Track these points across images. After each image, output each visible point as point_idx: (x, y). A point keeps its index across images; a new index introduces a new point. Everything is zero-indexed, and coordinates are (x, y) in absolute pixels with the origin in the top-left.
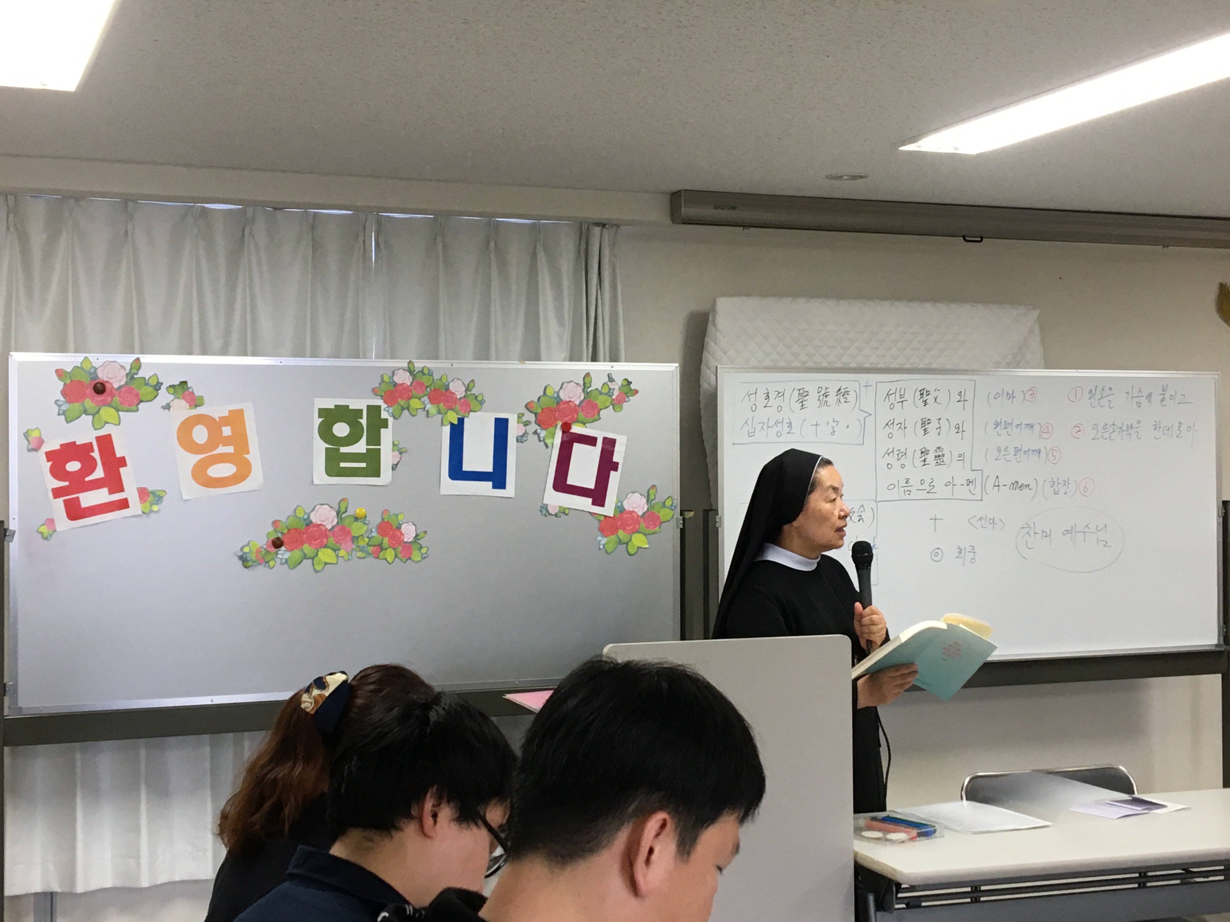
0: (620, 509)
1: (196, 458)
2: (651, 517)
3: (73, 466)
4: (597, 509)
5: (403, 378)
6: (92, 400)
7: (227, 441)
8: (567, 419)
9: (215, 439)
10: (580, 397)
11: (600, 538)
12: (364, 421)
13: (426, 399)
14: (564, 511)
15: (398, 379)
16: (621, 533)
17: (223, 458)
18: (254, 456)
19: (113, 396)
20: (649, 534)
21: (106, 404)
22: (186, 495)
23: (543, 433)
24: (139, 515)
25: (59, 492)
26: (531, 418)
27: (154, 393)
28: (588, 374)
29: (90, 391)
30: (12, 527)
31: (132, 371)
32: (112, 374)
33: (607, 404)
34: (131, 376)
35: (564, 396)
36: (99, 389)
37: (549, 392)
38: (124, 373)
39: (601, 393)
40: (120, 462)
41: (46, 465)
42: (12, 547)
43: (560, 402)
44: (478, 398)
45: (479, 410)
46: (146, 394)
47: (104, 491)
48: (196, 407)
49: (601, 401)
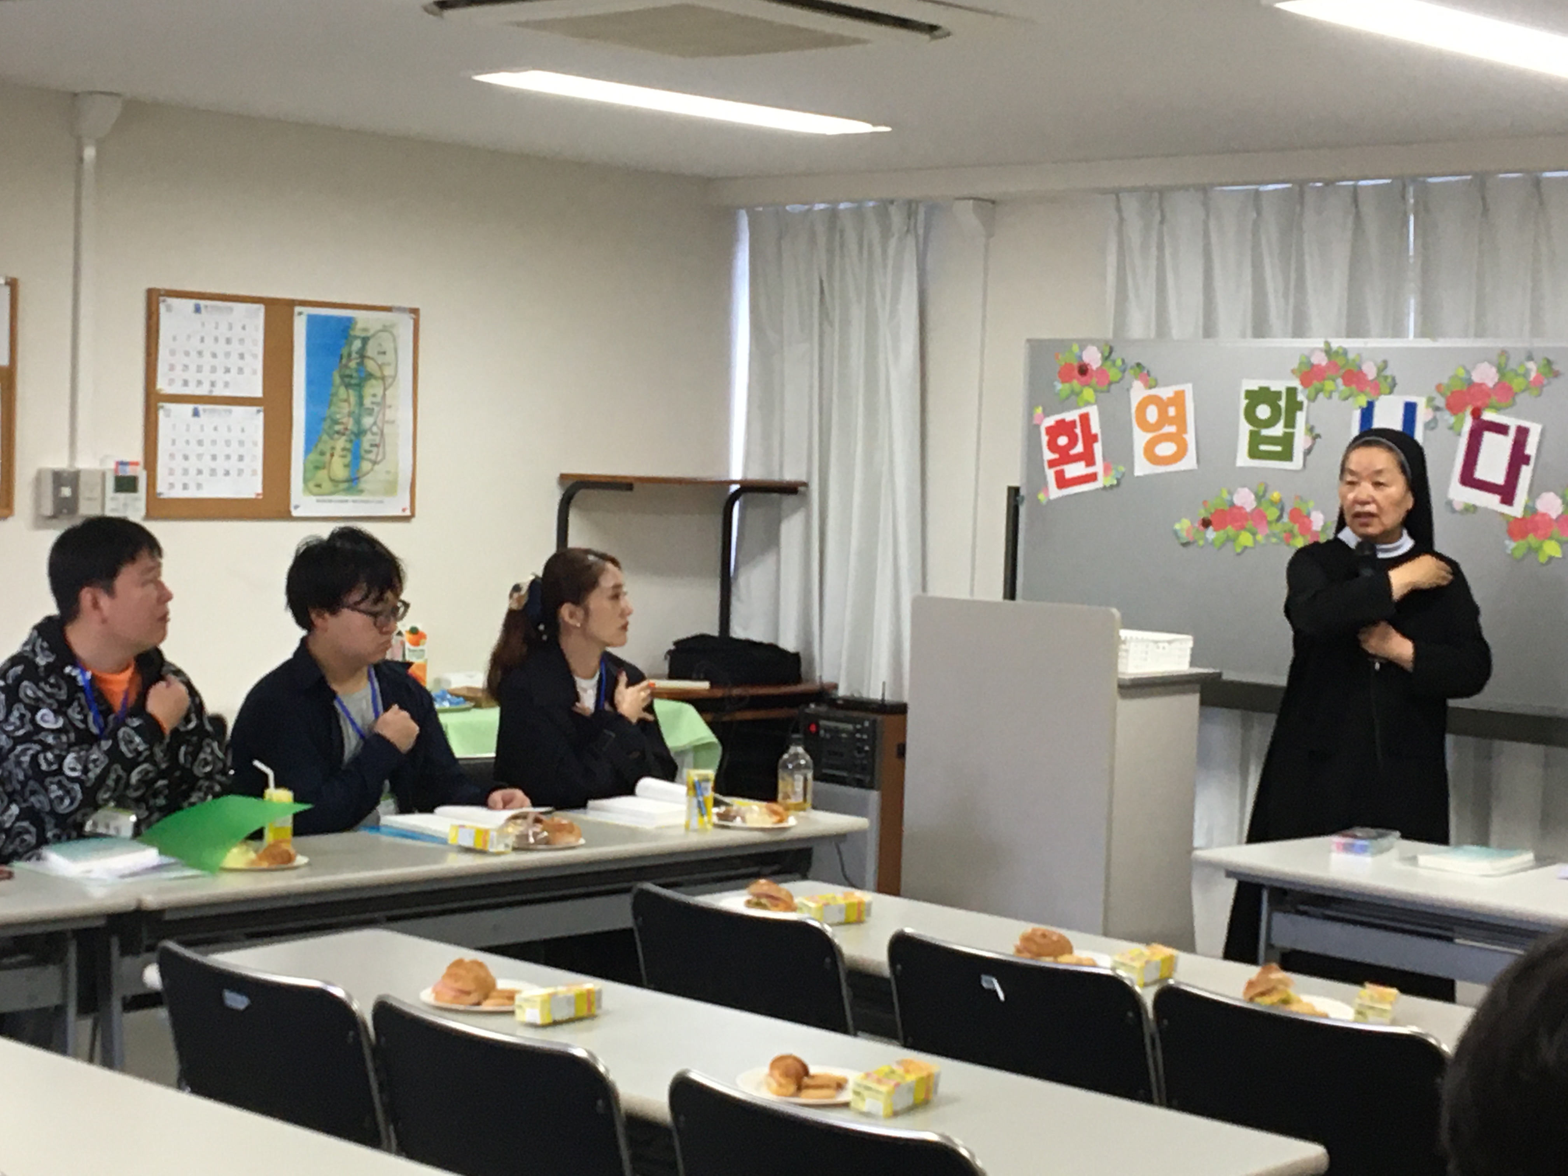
0: (1530, 509)
1: (1150, 436)
2: (1564, 522)
3: (1063, 441)
4: (1505, 509)
5: (1320, 359)
6: (1078, 380)
7: (1171, 421)
8: (1479, 404)
9: (1164, 419)
10: (1494, 379)
11: (1507, 542)
12: (1282, 403)
13: (1340, 381)
14: (1471, 509)
15: (1315, 360)
16: (1531, 538)
17: (1168, 437)
18: (1190, 437)
19: (1091, 377)
20: (1563, 542)
21: (1087, 384)
22: (1138, 472)
23: (1452, 420)
24: (1105, 488)
25: (1052, 464)
26: (1441, 402)
27: (1120, 375)
28: (1504, 352)
29: (1076, 372)
30: (1023, 492)
31: (1106, 354)
32: (1093, 357)
33: (1523, 387)
34: (1106, 359)
35: (1476, 378)
36: (1083, 370)
37: (1461, 373)
38: (1099, 355)
39: (1517, 375)
40: (1095, 438)
41: (1045, 439)
42: (1022, 510)
43: (1471, 384)
44: (1389, 380)
45: (1391, 393)
46: (1114, 374)
47: (1082, 464)
48: (1151, 388)
49: (1517, 384)
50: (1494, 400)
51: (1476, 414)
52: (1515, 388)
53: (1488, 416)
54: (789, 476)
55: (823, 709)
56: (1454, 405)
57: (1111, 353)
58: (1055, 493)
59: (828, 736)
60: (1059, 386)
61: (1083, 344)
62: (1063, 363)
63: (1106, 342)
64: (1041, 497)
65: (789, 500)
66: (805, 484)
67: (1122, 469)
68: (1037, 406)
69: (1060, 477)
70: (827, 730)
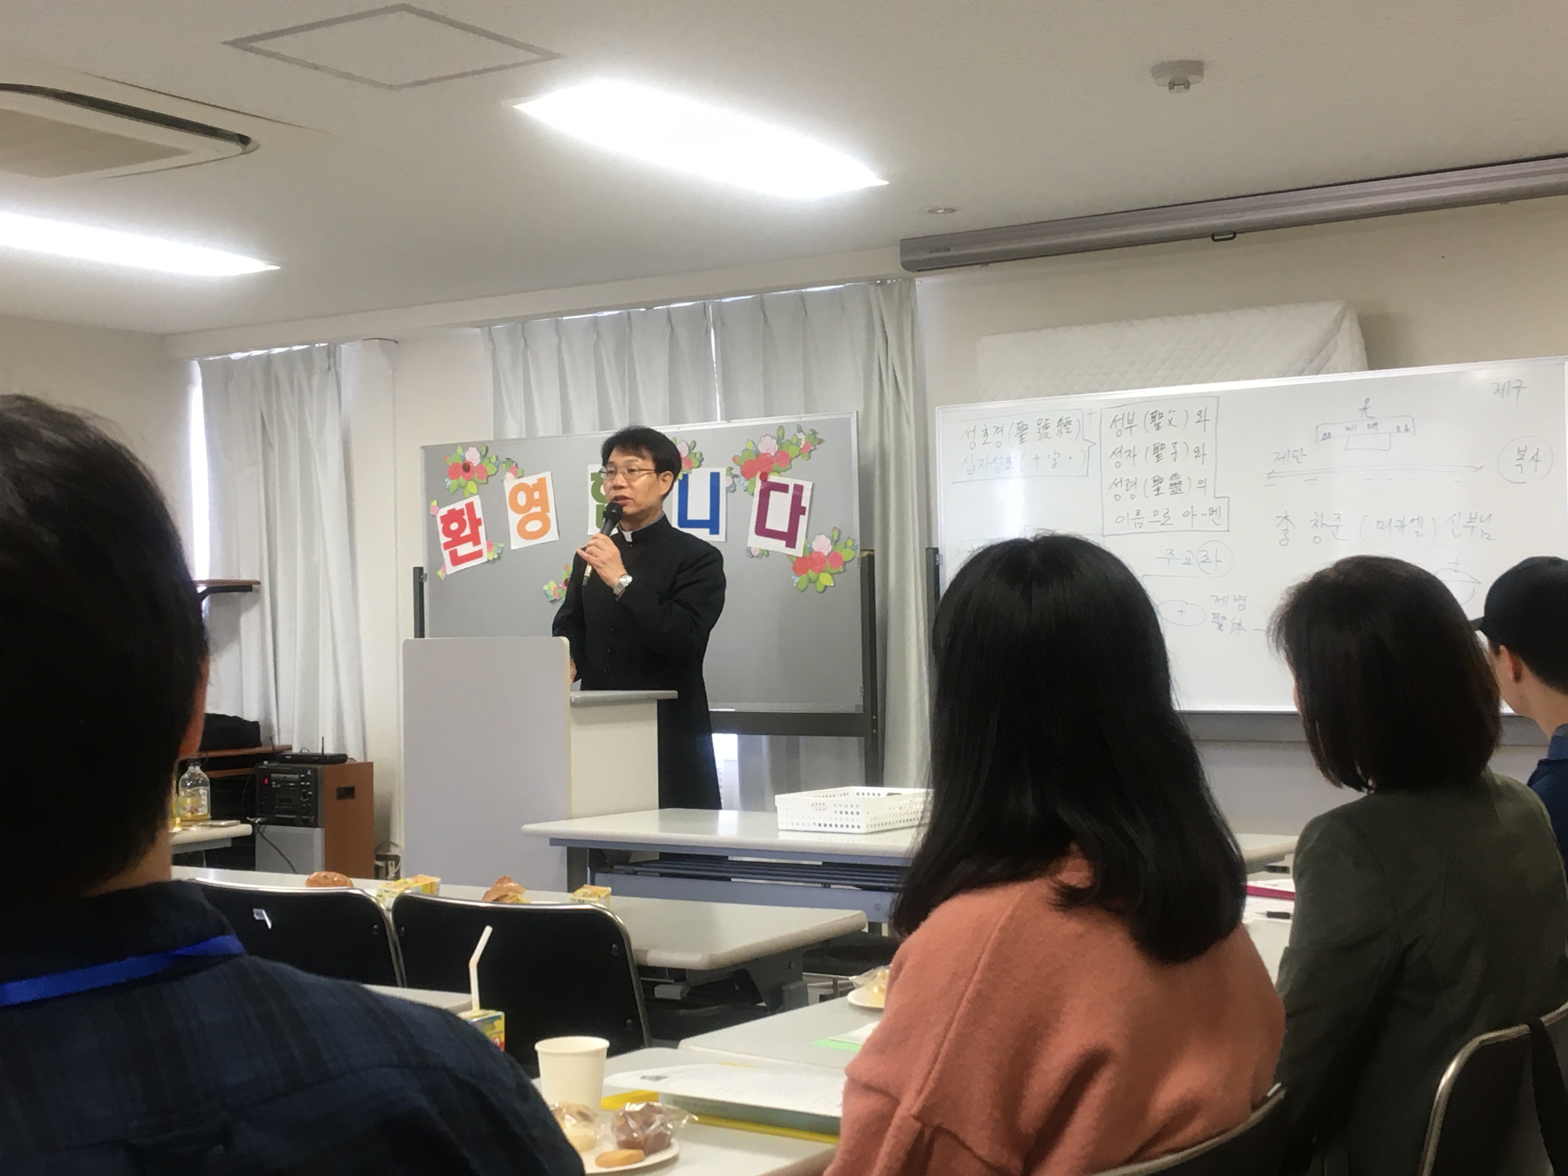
0: (808, 549)
1: (521, 516)
2: (834, 557)
3: (454, 526)
4: (790, 551)
6: (463, 476)
7: (536, 503)
8: (765, 470)
9: (531, 502)
10: (775, 449)
11: (793, 577)
14: (766, 553)
16: (810, 572)
17: (534, 517)
18: (552, 515)
19: (473, 473)
20: (834, 574)
21: (469, 479)
22: (513, 547)
23: (747, 483)
24: (489, 561)
25: (447, 546)
26: (737, 470)
27: (496, 469)
28: (781, 427)
29: (461, 470)
30: (425, 571)
31: (483, 453)
32: (473, 457)
33: (797, 453)
34: (483, 457)
35: (762, 449)
36: (467, 468)
37: (750, 446)
38: (479, 455)
39: (792, 444)
40: (478, 523)
41: (440, 526)
42: (426, 585)
43: (758, 454)
44: (698, 456)
45: (699, 466)
46: (491, 470)
47: (470, 544)
48: (519, 477)
49: (792, 451)
50: (775, 466)
51: (764, 477)
52: (792, 455)
53: (773, 478)
54: (245, 576)
55: (274, 764)
56: (748, 472)
57: (487, 451)
58: (451, 569)
59: (279, 786)
60: (449, 482)
61: (466, 446)
62: (451, 464)
63: (483, 443)
64: (440, 573)
65: (246, 597)
66: (258, 583)
67: (502, 545)
68: (433, 500)
69: (454, 555)
70: (278, 781)
